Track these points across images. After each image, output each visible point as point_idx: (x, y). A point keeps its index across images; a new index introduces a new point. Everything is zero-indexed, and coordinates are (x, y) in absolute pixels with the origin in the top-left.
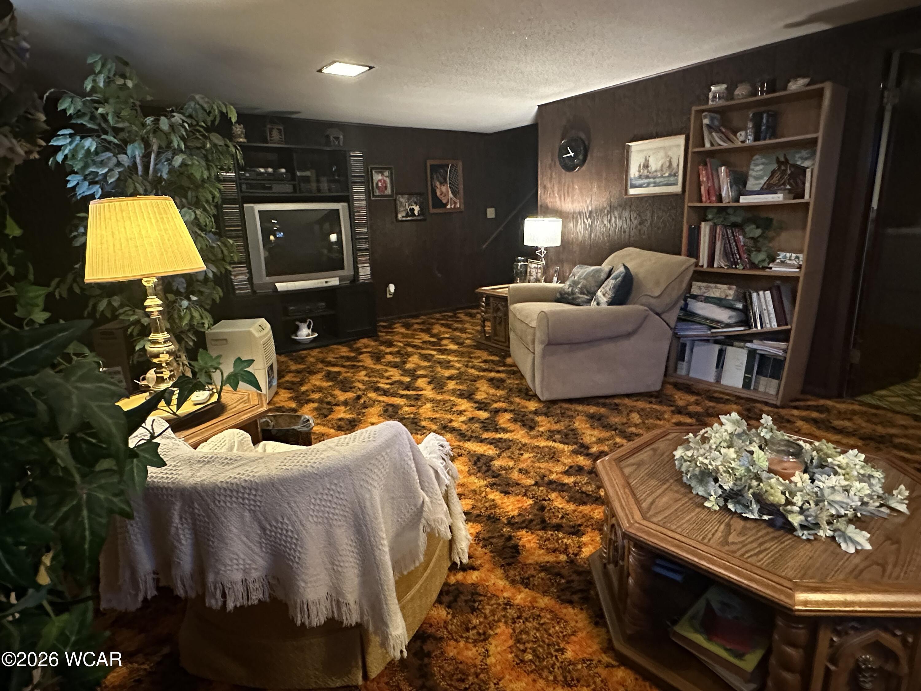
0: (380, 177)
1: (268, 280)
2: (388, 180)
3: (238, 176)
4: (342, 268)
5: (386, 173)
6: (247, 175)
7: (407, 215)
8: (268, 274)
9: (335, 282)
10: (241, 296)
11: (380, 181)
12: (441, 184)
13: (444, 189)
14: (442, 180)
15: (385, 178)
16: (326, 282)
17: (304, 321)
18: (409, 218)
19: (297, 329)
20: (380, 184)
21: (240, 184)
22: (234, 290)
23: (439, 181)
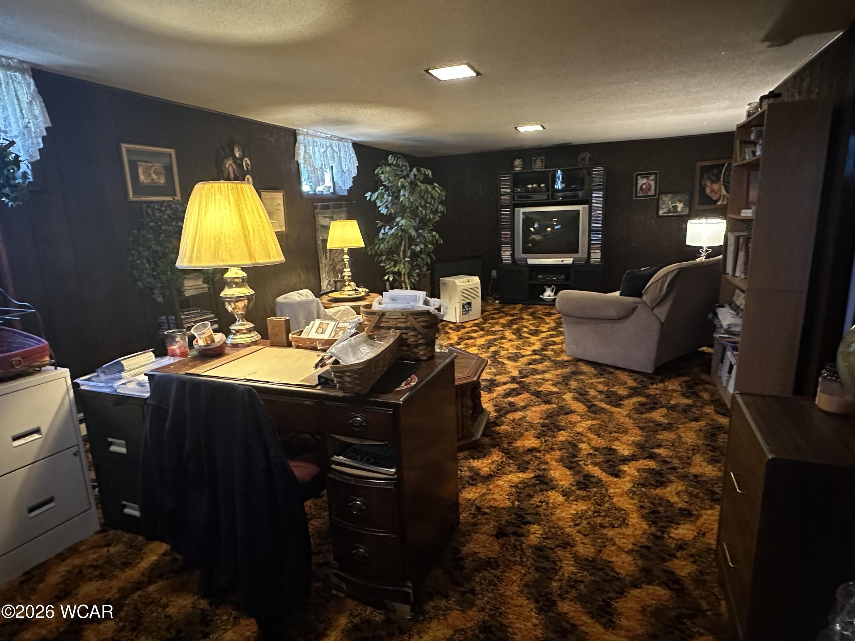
0: (645, 181)
1: (524, 256)
2: (653, 183)
3: (513, 191)
4: (577, 252)
5: (652, 177)
6: (519, 190)
7: (669, 211)
8: (523, 253)
9: (569, 261)
10: (506, 265)
11: (644, 184)
12: (713, 182)
13: (716, 187)
14: (714, 179)
15: (650, 182)
16: (562, 261)
17: (550, 286)
18: (670, 214)
19: (544, 291)
20: (644, 187)
21: (514, 196)
22: (502, 260)
23: (710, 179)
